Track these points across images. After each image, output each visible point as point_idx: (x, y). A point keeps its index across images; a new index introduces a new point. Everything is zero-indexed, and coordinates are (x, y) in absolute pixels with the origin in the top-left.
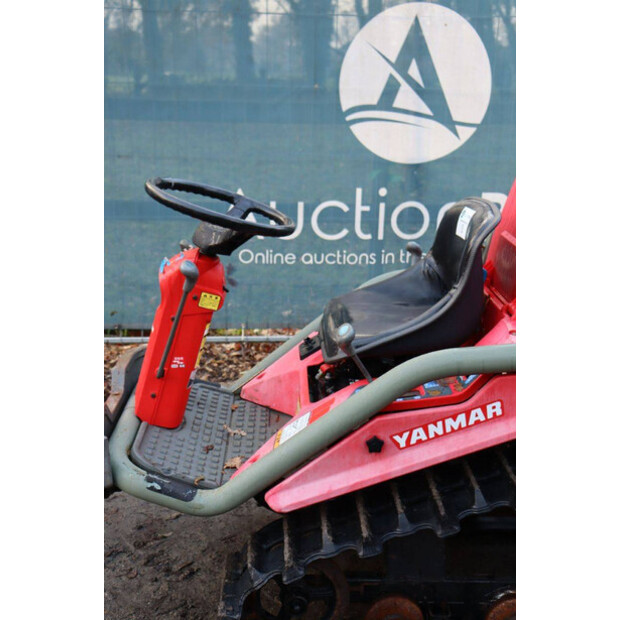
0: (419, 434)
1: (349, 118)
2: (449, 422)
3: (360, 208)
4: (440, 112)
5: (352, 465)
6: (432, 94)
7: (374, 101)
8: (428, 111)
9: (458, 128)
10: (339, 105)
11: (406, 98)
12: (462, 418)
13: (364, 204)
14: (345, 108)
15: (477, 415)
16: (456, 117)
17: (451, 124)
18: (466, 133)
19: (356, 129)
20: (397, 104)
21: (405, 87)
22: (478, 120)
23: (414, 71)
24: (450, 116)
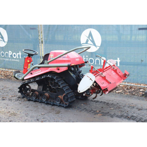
6: (93, 41)
9: (97, 47)
10: (80, 43)
13: (85, 58)
16: (96, 45)
17: (96, 46)
18: (98, 48)
20: (88, 43)
21: (89, 40)
22: (100, 46)
23: (90, 38)
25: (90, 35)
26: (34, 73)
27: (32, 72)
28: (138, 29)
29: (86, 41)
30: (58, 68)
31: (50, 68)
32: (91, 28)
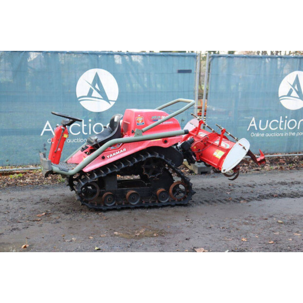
0: (111, 155)
1: (79, 100)
2: (117, 153)
3: (83, 125)
4: (105, 98)
5: (99, 162)
6: (102, 92)
7: (86, 95)
8: (101, 97)
9: (110, 102)
10: (76, 96)
11: (95, 94)
12: (119, 152)
13: (85, 124)
14: (78, 97)
15: (121, 151)
16: (109, 99)
17: (108, 101)
18: (112, 103)
19: (81, 103)
20: (93, 95)
21: (95, 91)
22: (116, 100)
23: (97, 86)
24: (108, 99)
25: (97, 80)
26: (108, 157)
27: (104, 154)
28: (177, 72)
29: (88, 92)
30: (164, 139)
31: (149, 141)
32: (98, 68)
